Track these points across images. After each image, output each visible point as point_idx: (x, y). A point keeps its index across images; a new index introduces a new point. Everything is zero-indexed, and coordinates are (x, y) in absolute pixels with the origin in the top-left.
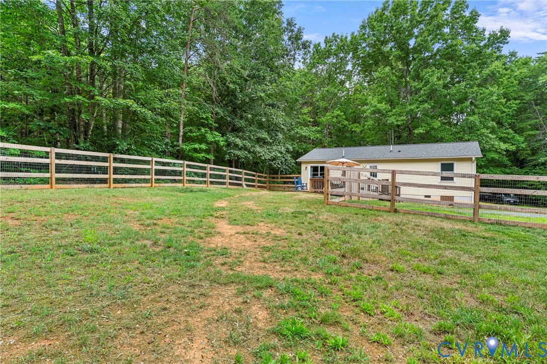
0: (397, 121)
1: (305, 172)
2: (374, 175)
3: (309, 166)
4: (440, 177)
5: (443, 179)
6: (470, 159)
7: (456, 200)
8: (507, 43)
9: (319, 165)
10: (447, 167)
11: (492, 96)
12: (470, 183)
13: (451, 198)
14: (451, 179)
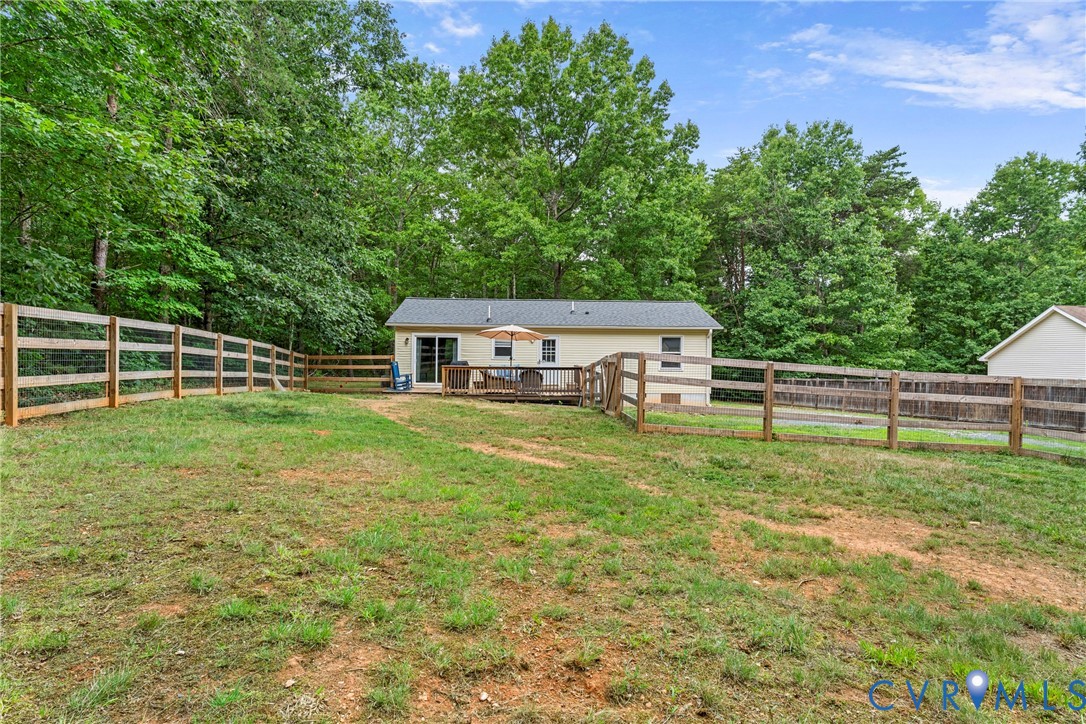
0: (559, 254)
1: (404, 349)
2: (549, 357)
3: (413, 337)
4: (660, 363)
5: (665, 364)
6: (705, 332)
7: (685, 401)
8: (697, 147)
9: (438, 335)
10: (671, 343)
11: (696, 228)
12: (704, 372)
13: (676, 398)
14: (677, 365)
